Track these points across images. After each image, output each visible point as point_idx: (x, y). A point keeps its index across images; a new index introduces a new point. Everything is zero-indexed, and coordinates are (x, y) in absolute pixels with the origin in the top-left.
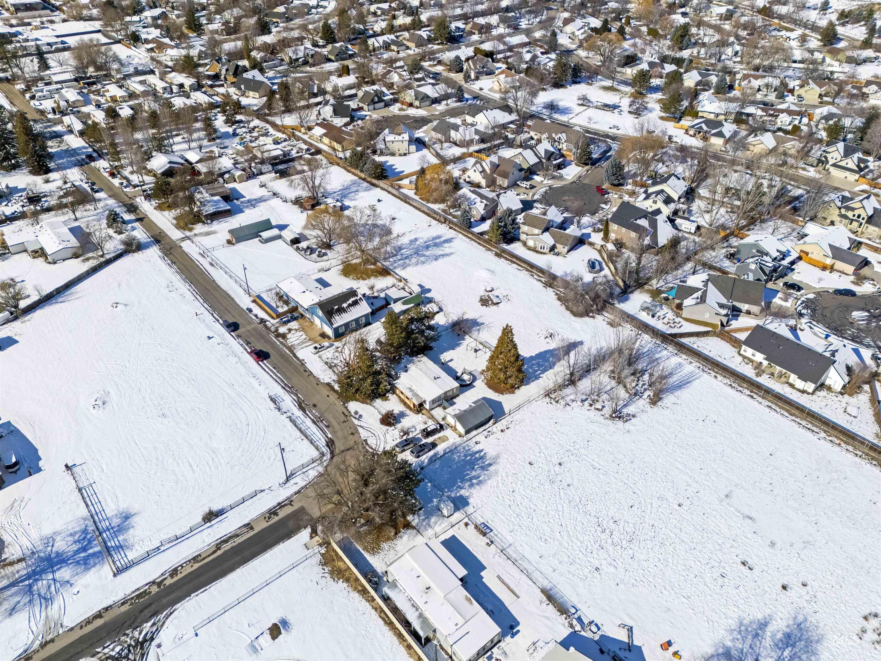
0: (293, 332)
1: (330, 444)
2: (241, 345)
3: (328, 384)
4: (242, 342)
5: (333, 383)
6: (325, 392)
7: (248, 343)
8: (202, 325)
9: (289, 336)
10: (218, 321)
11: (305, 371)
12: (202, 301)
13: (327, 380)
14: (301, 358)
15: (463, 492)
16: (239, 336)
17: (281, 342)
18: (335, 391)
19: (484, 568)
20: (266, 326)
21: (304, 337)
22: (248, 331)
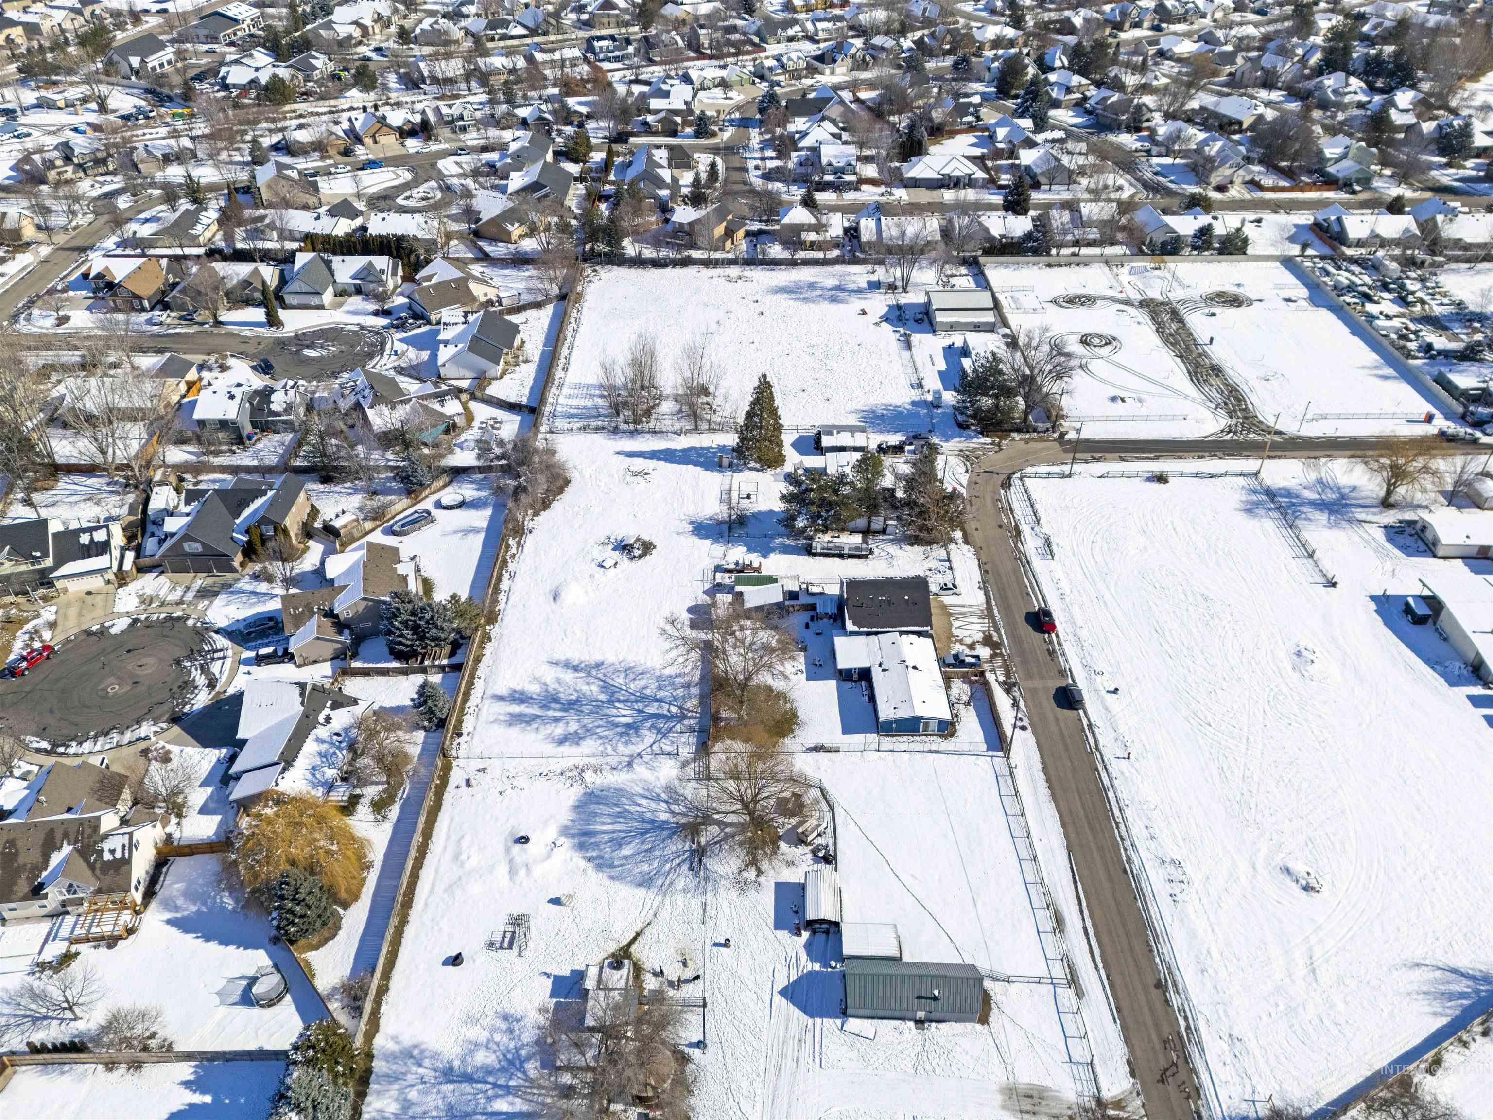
0: (968, 641)
1: (1007, 484)
2: (1064, 655)
3: (967, 542)
4: (1061, 659)
5: (960, 541)
6: (977, 537)
7: (1052, 653)
8: (1122, 729)
9: (979, 637)
10: (1090, 725)
11: (986, 572)
12: (1111, 794)
13: (966, 548)
14: (982, 592)
15: (909, 407)
16: (1062, 673)
17: (997, 630)
18: (963, 530)
19: (940, 373)
20: (1008, 675)
21: (956, 624)
22: (1042, 678)
